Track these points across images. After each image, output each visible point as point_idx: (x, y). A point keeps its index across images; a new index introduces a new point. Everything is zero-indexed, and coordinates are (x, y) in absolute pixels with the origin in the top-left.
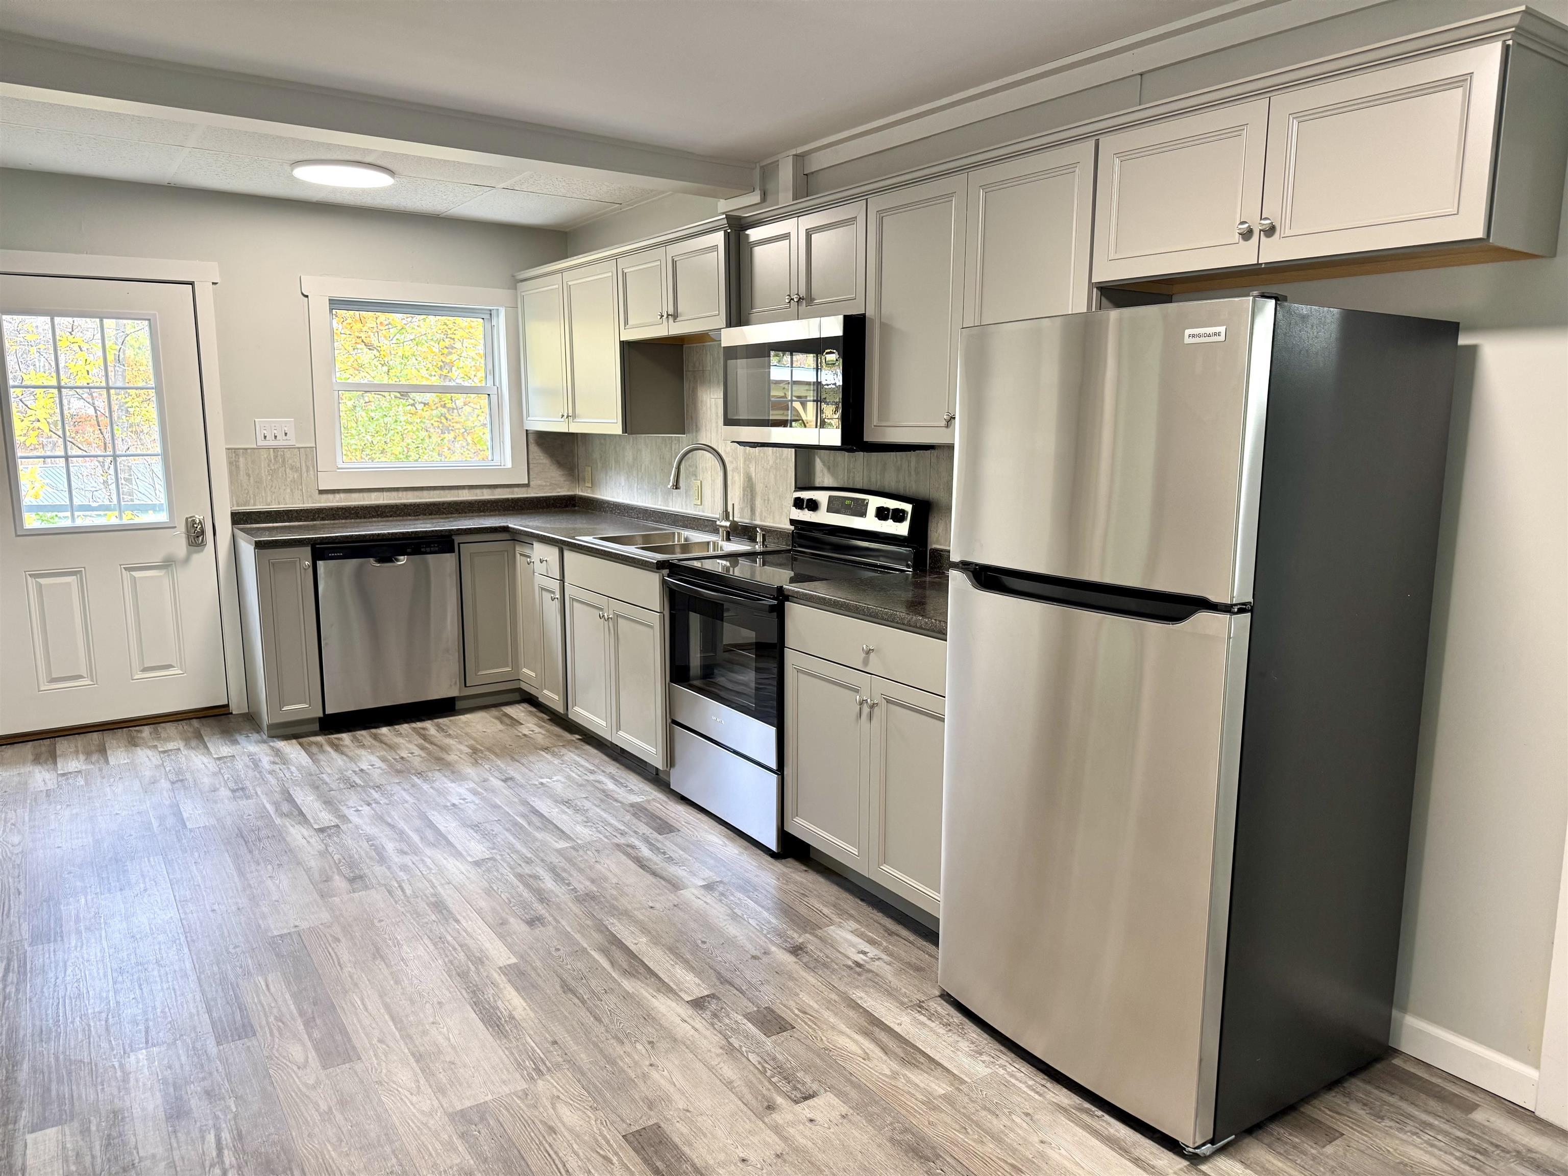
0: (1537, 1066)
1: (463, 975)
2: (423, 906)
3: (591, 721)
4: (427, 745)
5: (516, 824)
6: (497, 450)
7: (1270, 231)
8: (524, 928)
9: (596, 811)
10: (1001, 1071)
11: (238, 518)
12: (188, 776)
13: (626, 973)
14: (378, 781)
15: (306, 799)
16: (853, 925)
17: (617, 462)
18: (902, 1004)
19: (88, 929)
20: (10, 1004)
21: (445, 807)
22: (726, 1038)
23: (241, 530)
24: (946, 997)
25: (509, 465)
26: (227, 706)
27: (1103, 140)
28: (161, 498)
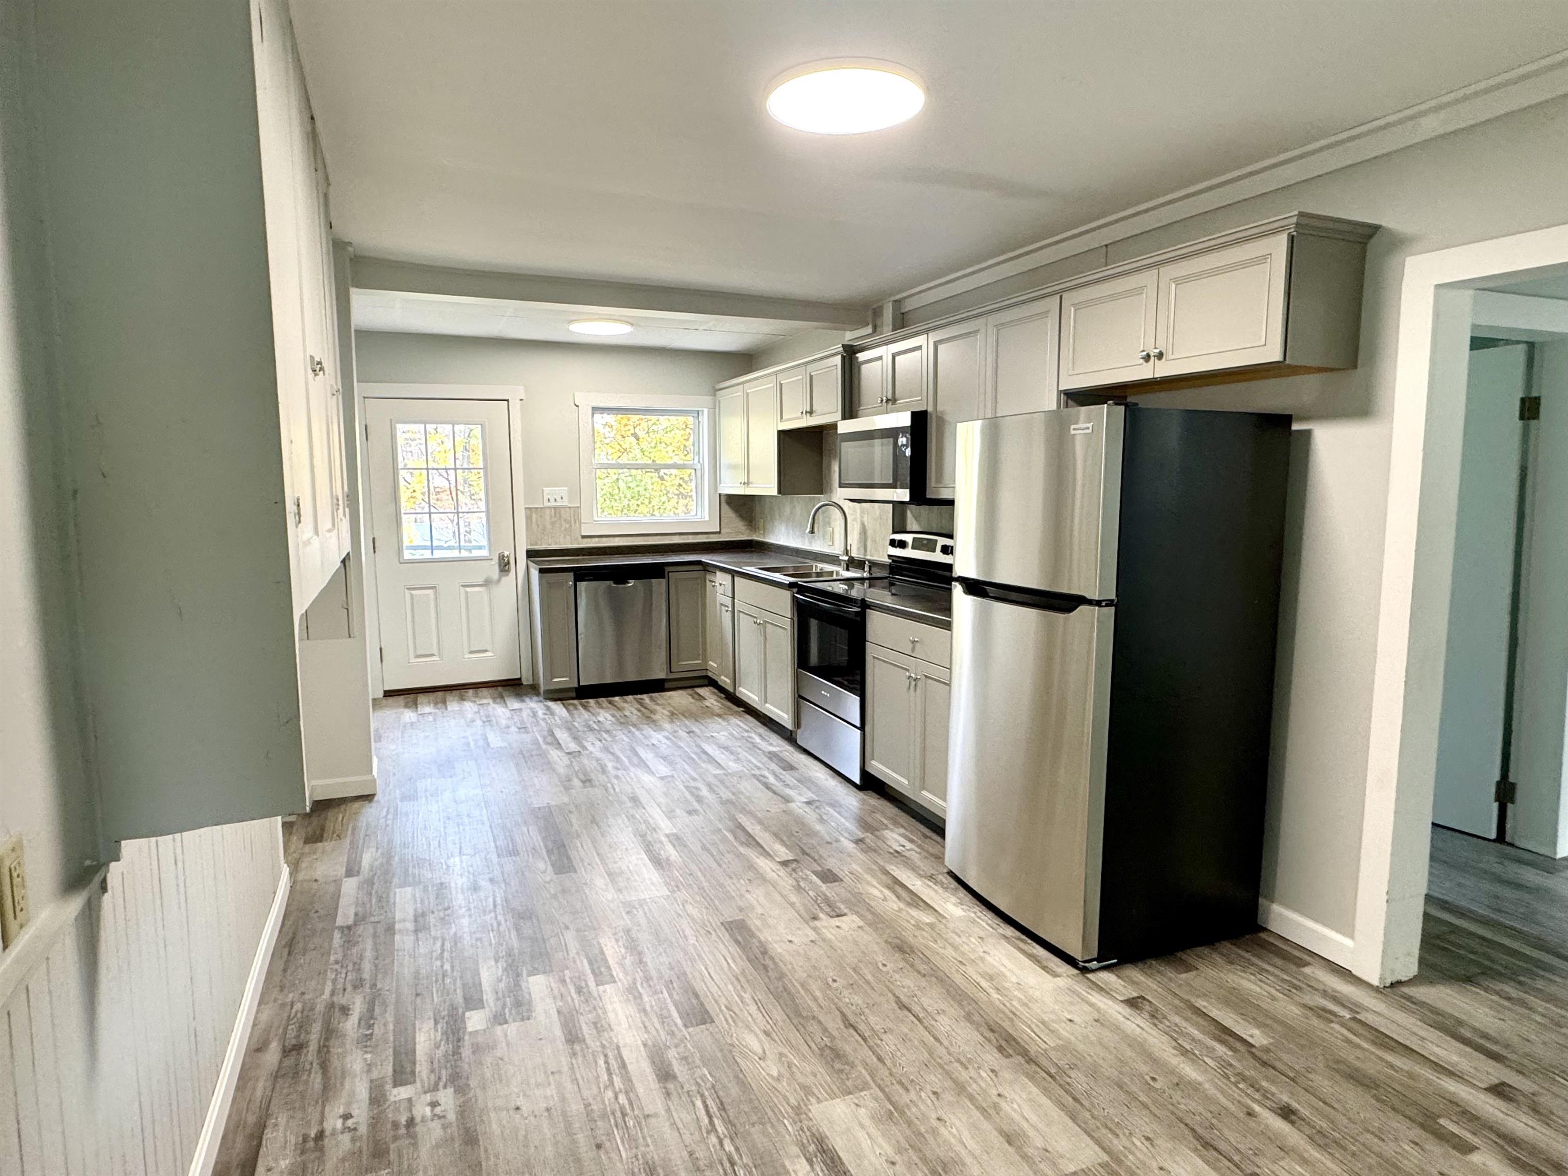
0: (1352, 937)
1: (643, 836)
2: (625, 798)
3: (749, 698)
4: (642, 709)
5: (691, 758)
6: (699, 508)
7: (1160, 356)
8: (685, 814)
9: (744, 754)
10: (973, 915)
11: (531, 554)
12: (493, 718)
13: (742, 843)
14: (609, 727)
15: (562, 736)
16: (902, 831)
17: (780, 516)
18: (919, 875)
19: (432, 795)
20: (389, 829)
21: (648, 745)
22: (798, 882)
23: (533, 562)
24: (951, 874)
25: (707, 518)
26: (520, 679)
27: (1065, 295)
28: (484, 542)
